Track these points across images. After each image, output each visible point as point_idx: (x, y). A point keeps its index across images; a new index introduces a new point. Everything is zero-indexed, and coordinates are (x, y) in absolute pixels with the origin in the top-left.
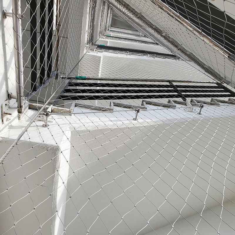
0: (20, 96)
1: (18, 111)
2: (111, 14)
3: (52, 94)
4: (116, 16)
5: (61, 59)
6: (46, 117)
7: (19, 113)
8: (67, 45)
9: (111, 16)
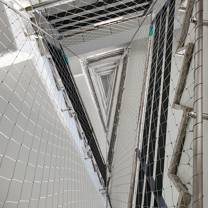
0: (43, 5)
1: (27, 8)
2: (109, 73)
3: (51, 36)
4: (109, 77)
5: (69, 39)
6: (35, 33)
7: (26, 9)
8: (78, 43)
9: (107, 74)
